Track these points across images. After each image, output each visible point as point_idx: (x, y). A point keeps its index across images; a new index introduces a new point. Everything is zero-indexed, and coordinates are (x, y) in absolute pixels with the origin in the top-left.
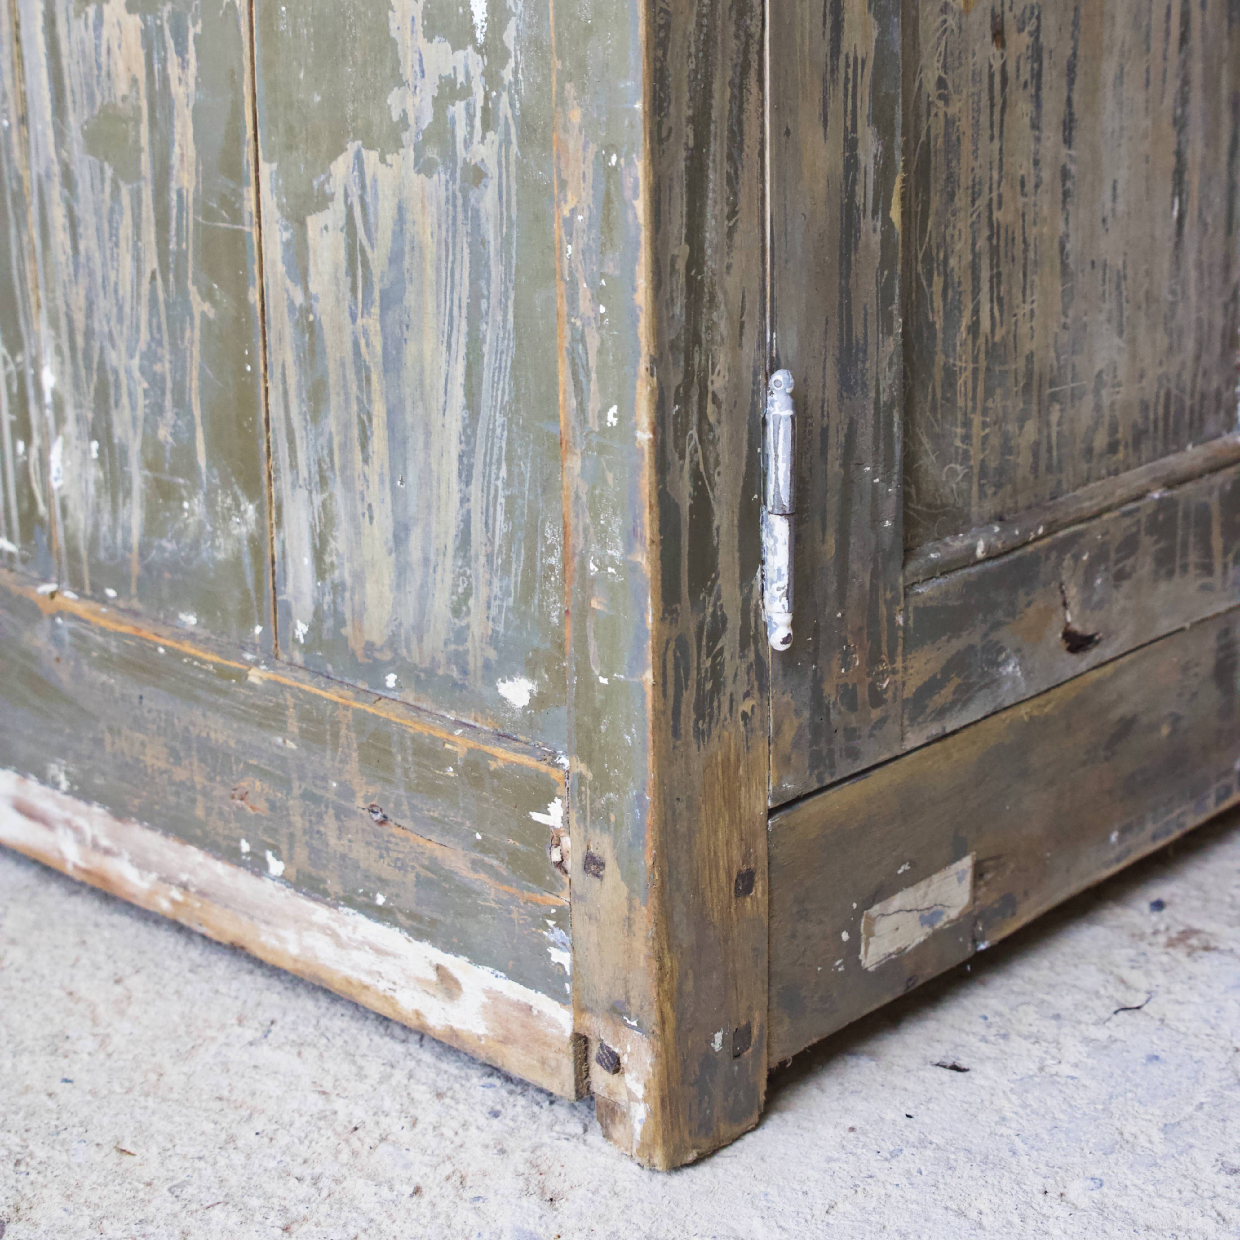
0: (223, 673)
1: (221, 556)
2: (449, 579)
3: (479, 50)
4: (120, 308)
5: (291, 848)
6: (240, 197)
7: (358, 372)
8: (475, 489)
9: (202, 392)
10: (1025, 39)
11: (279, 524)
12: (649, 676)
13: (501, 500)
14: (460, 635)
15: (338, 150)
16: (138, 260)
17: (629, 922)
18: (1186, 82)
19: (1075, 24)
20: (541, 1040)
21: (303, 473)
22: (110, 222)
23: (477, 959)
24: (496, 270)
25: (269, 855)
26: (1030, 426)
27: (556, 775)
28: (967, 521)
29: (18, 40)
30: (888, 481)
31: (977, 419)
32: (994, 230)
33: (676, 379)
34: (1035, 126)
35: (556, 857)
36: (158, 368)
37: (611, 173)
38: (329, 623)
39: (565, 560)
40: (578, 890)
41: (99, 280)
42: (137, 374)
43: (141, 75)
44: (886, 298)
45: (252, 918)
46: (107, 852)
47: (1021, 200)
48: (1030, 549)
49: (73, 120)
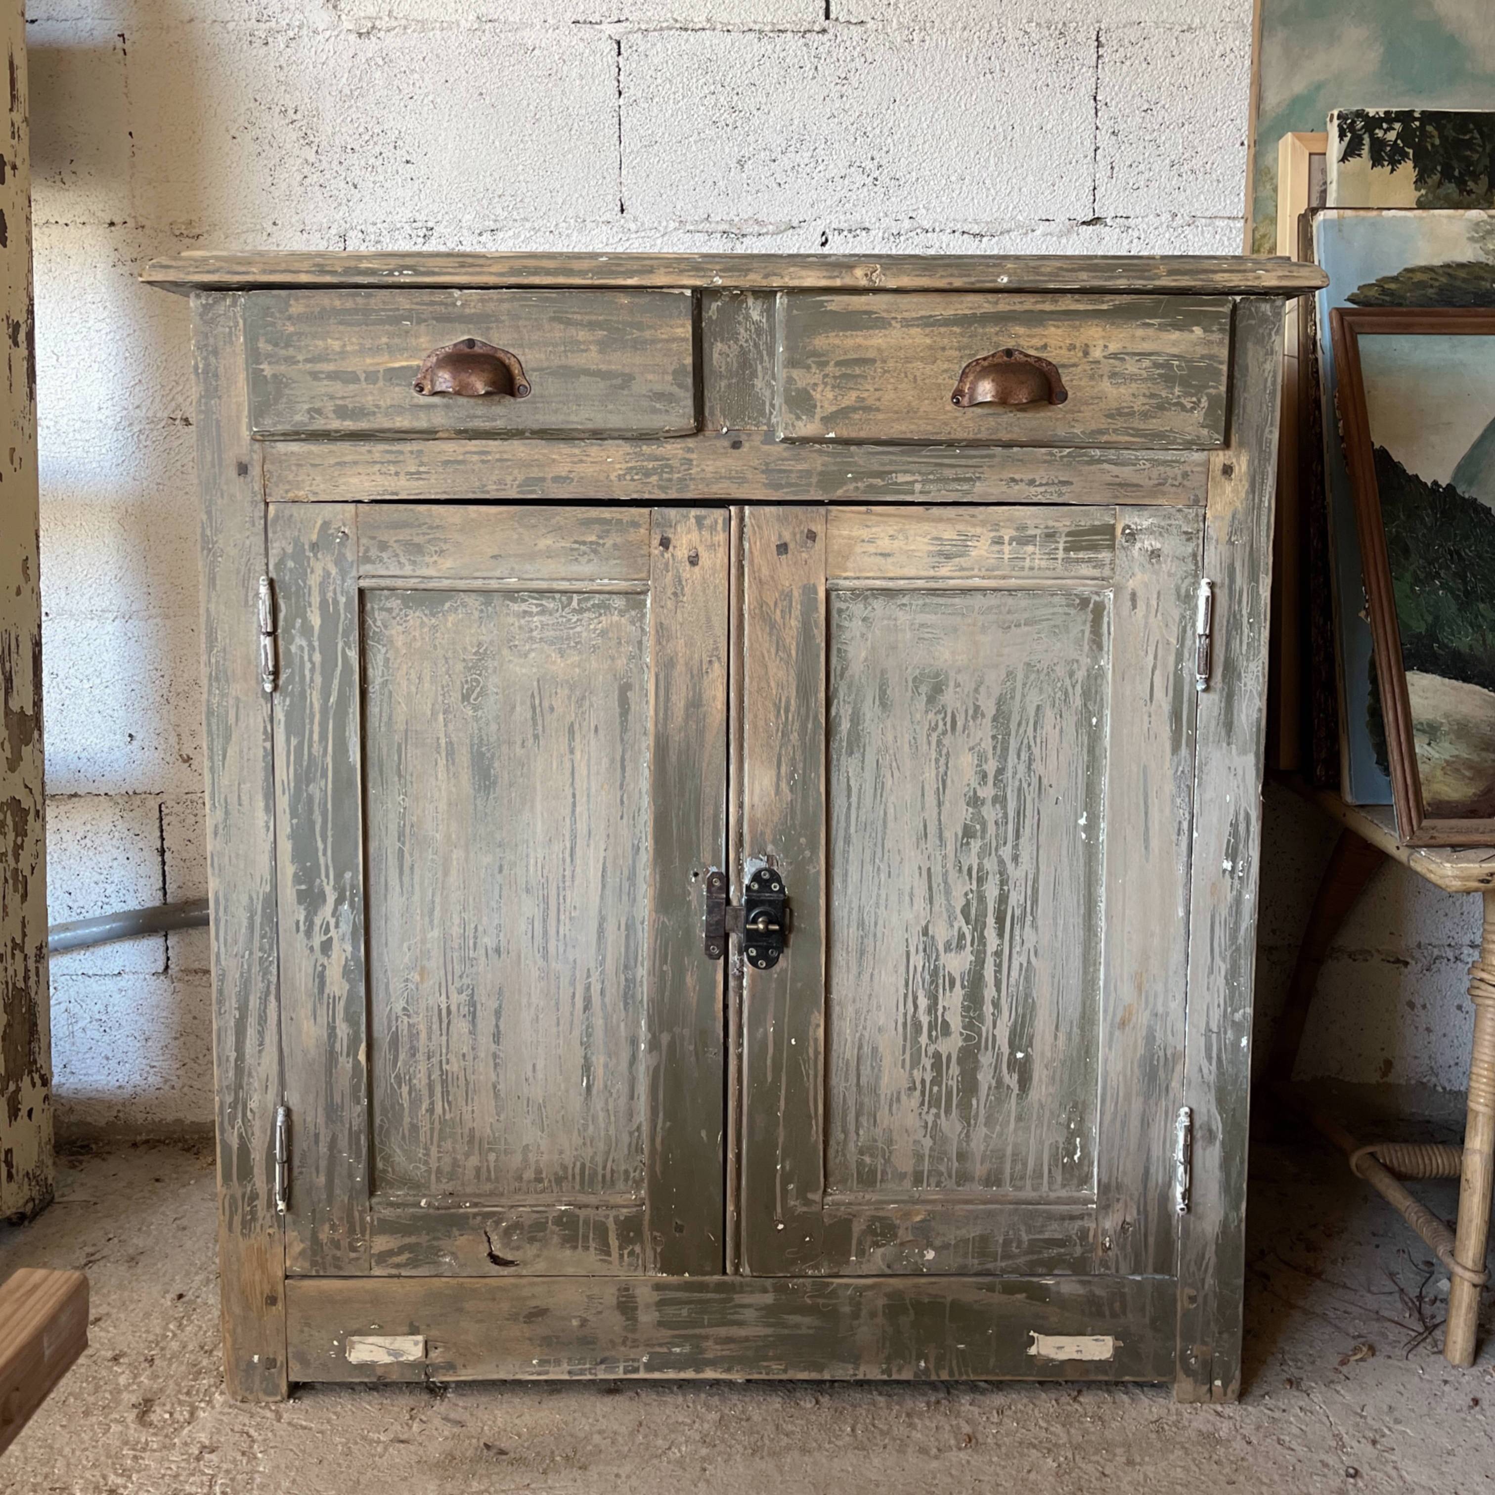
30: (356, 1162)
31: (434, 1148)
48: (460, 1210)
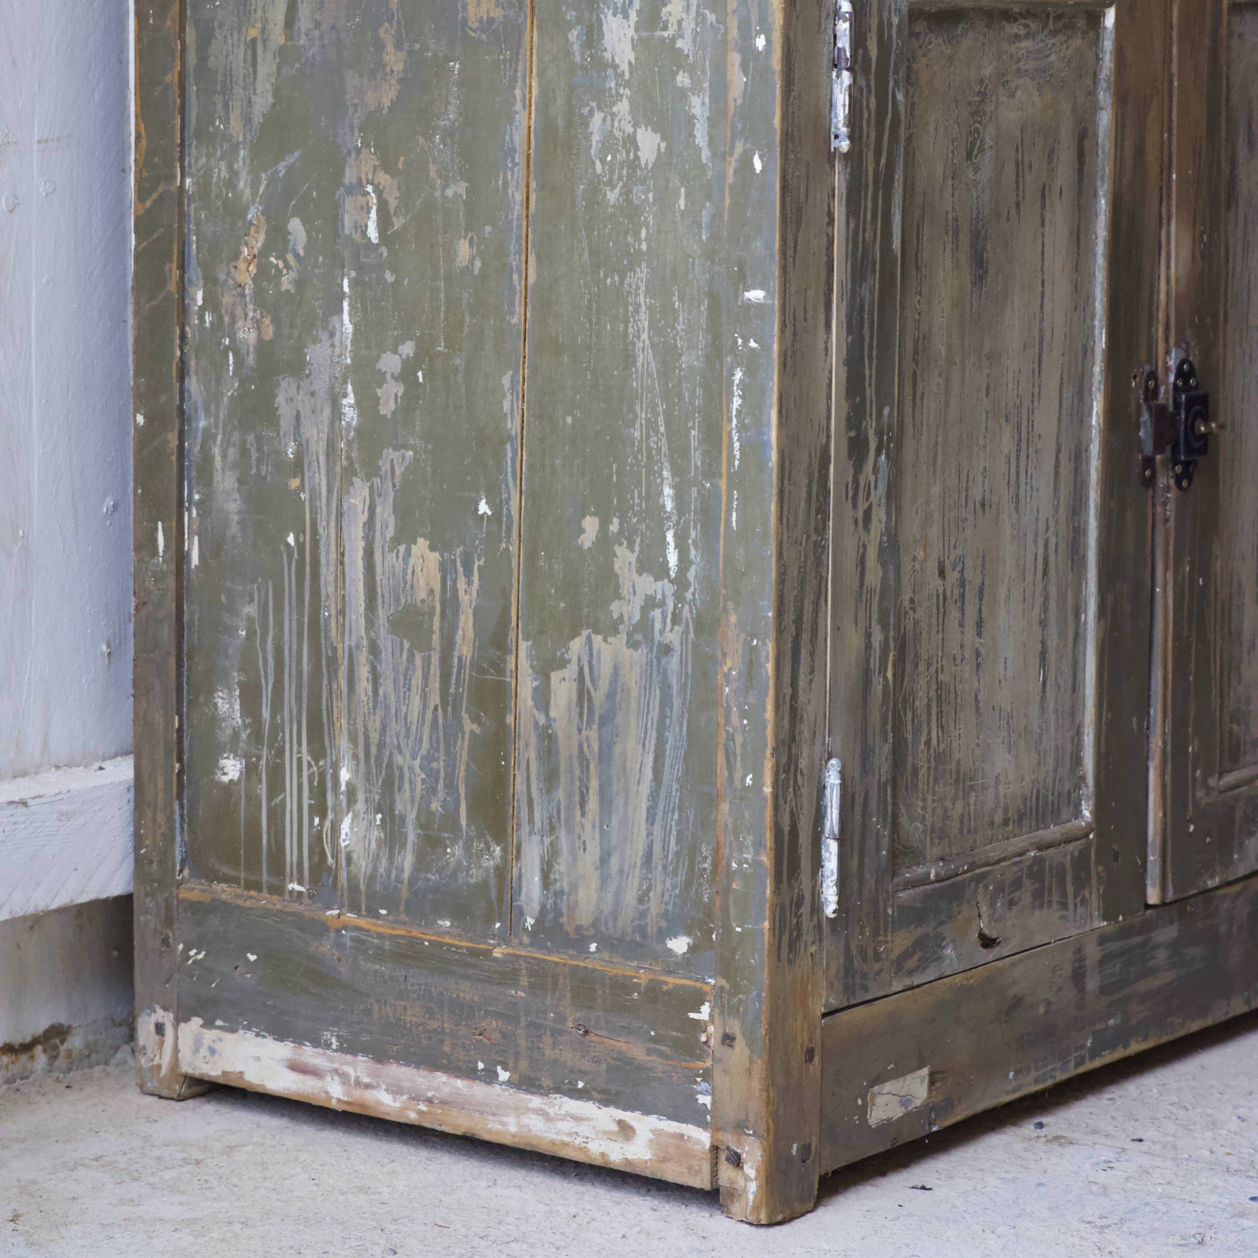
0: (474, 953)
1: (473, 881)
2: (636, 881)
3: (671, 582)
4: (408, 730)
5: (516, 1061)
6: (505, 661)
7: (581, 764)
8: (657, 828)
9: (466, 779)
10: (956, 575)
11: (518, 857)
12: (766, 924)
13: (674, 832)
14: (642, 915)
15: (575, 634)
16: (424, 698)
17: (749, 1071)
18: (1046, 598)
19: (983, 566)
20: (688, 1154)
21: (538, 824)
22: (405, 676)
23: (647, 1112)
24: (677, 702)
25: (499, 1068)
26: (959, 804)
27: (706, 988)
28: (925, 858)
29: (342, 563)
30: (884, 827)
31: (930, 797)
32: (939, 685)
33: (784, 760)
34: (961, 625)
35: (703, 1038)
36: (434, 765)
37: (753, 650)
38: (551, 916)
39: (715, 865)
40: (718, 1056)
41: (393, 712)
42: (418, 770)
43: (437, 587)
44: (884, 722)
45: (481, 1113)
46: (368, 1086)
47: (954, 668)
48: (959, 878)
49: (381, 613)
